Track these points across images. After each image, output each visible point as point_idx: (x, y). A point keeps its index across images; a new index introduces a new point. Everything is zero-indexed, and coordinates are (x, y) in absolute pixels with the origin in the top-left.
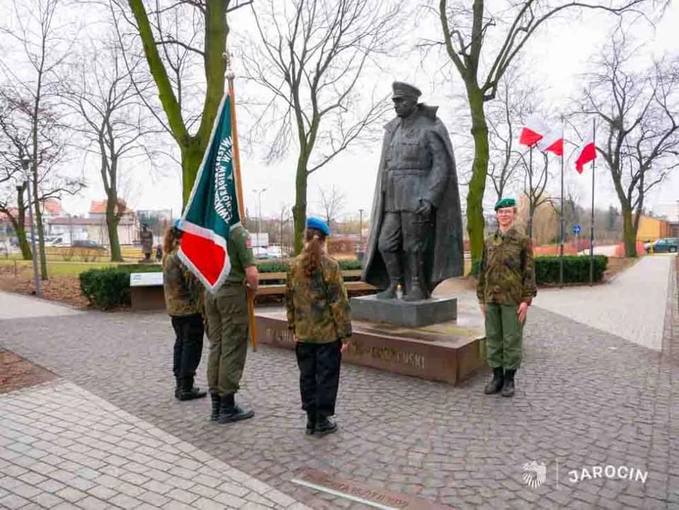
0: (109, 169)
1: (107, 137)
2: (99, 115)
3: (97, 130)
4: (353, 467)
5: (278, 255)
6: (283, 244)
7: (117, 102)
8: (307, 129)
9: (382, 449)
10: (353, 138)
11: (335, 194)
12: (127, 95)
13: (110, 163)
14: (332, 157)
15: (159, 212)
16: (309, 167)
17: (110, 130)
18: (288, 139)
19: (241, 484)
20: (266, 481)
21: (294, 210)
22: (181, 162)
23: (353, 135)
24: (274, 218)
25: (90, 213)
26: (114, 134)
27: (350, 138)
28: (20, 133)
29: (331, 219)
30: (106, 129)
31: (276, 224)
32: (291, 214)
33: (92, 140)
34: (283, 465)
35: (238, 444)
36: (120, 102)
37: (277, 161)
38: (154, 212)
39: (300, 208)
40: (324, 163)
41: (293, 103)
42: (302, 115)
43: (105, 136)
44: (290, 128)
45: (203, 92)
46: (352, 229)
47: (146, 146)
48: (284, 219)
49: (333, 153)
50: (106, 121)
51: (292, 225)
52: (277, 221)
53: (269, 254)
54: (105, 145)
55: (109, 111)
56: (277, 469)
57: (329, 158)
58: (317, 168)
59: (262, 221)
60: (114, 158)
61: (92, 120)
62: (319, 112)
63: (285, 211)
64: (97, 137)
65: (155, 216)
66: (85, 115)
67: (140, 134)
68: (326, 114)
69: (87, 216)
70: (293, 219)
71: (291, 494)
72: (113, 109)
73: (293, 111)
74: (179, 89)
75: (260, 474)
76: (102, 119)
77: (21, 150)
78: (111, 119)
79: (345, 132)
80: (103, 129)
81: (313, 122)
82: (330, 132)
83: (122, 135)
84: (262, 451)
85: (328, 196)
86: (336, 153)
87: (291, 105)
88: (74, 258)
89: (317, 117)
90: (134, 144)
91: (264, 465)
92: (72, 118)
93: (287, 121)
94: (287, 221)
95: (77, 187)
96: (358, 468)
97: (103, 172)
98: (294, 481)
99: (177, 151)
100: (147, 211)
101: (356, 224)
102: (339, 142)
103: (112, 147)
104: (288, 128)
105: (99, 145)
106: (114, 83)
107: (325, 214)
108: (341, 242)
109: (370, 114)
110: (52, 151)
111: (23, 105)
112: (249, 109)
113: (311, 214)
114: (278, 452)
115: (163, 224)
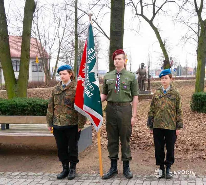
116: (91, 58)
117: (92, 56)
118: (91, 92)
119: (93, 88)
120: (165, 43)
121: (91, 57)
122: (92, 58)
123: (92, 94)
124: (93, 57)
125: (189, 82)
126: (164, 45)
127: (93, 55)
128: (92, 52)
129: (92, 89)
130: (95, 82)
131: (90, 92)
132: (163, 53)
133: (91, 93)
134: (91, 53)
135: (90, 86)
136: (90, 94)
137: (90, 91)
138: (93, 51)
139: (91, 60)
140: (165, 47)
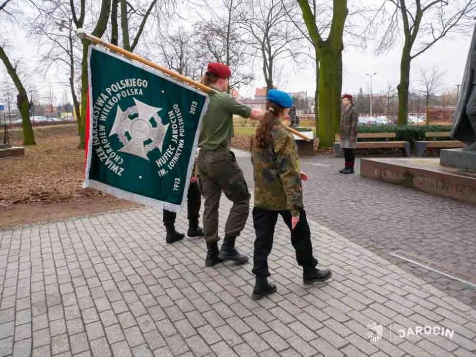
0: (268, 68)
1: (267, 46)
2: (262, 32)
3: (261, 42)
4: (433, 253)
5: (385, 122)
6: (389, 114)
7: (272, 22)
8: (411, 23)
9: (456, 247)
10: (452, 26)
11: (434, 73)
12: (279, 16)
13: (268, 62)
14: (432, 44)
15: (299, 93)
16: (412, 54)
17: (268, 40)
18: (395, 34)
19: (356, 250)
20: (372, 251)
21: (399, 88)
22: (315, 58)
23: (452, 23)
24: (382, 95)
25: (255, 96)
26: (271, 43)
27: (449, 27)
28: (217, 49)
29: (430, 93)
30: (266, 41)
31: (384, 99)
32: (397, 91)
33: (258, 49)
34: (383, 245)
35: (355, 231)
36: (274, 21)
37: (386, 51)
38: (295, 94)
39: (404, 86)
40: (425, 50)
41: (400, 5)
42: (407, 13)
43: (265, 46)
44: (397, 25)
45: (331, 8)
46: (450, 101)
47: (291, 49)
48: (391, 95)
49: (433, 40)
50: (266, 35)
51: (396, 99)
52: (385, 96)
53: (378, 122)
54: (265, 51)
55: (268, 29)
56: (380, 247)
57: (429, 45)
58: (419, 54)
59: (372, 97)
60: (271, 59)
61: (257, 36)
62: (422, 8)
63: (392, 89)
64: (260, 47)
65: (295, 96)
66: (254, 34)
67: (287, 42)
68: (428, 10)
69: (253, 98)
70: (397, 95)
71: (388, 260)
72: (270, 27)
73: (400, 12)
74: (314, 8)
75: (368, 247)
76: (264, 34)
77: (218, 59)
78: (269, 34)
79: (445, 23)
80: (264, 41)
81: (416, 17)
82: (431, 24)
83: (276, 43)
84: (370, 236)
85: (429, 76)
86: (436, 40)
87: (398, 6)
88: (247, 125)
89: (420, 13)
90: (284, 49)
91: (371, 243)
92: (246, 37)
93: (394, 19)
94: (393, 96)
95: (249, 80)
96: (436, 254)
97: (264, 69)
98: (390, 253)
99: (313, 52)
100: (290, 93)
101: (454, 97)
102: (439, 30)
103: (269, 52)
104: (394, 26)
105: (261, 51)
106: (271, 9)
107: (426, 90)
108: (440, 111)
109: (469, 4)
110: (236, 57)
111: (219, 32)
112: (364, 14)
113: (413, 90)
114: (381, 238)
115: (300, 102)
116: (106, 112)
117: (107, 108)
118: (120, 166)
119: (122, 159)
120: (16, 67)
121: (104, 109)
122: (106, 110)
123: (122, 170)
124: (109, 109)
125: (60, 128)
126: (15, 70)
127: (107, 106)
128: (104, 100)
129: (120, 161)
130: (123, 148)
131: (118, 167)
132: (13, 83)
133: (121, 168)
134: (103, 102)
135: (116, 158)
136: (119, 170)
137: (117, 164)
138: (105, 97)
139: (105, 115)
140: (17, 73)
